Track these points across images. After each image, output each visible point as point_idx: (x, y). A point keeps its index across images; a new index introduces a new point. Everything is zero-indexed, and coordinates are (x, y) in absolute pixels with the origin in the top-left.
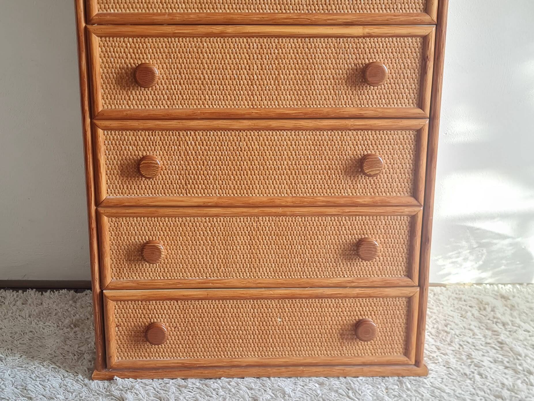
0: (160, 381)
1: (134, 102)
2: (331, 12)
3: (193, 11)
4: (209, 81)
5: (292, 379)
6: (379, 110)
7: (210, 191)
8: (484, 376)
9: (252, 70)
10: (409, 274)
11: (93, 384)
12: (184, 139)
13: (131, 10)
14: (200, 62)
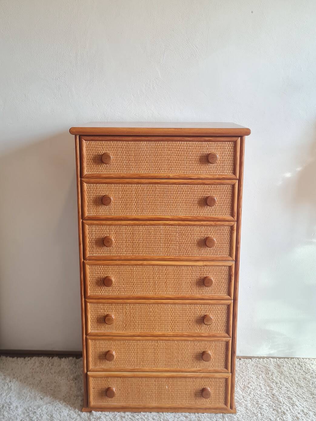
0: (113, 413)
1: (103, 292)
2: (189, 255)
3: (130, 255)
4: (136, 283)
5: (173, 414)
6: (211, 296)
7: (136, 329)
8: (263, 414)
9: (155, 279)
10: (226, 367)
11: (82, 414)
12: (125, 307)
13: (103, 254)
14: (132, 275)
